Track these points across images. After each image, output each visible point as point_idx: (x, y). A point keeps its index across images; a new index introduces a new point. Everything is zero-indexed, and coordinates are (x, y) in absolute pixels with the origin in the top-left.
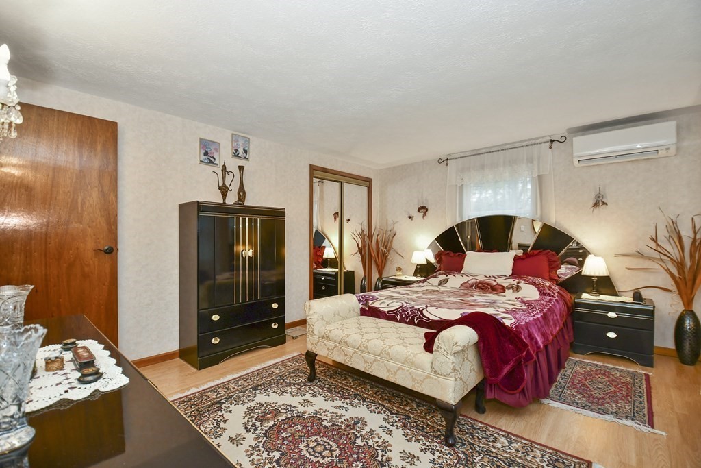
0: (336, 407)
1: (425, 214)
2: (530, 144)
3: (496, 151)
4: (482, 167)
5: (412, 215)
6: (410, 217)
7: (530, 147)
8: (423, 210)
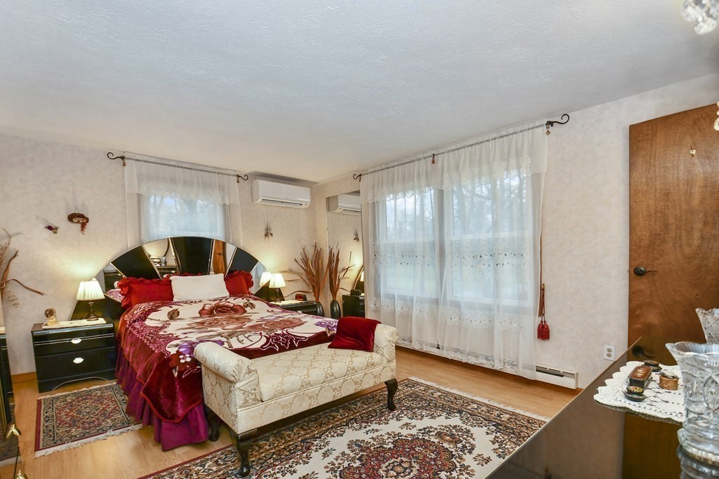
0: (377, 431)
1: (83, 226)
2: (220, 172)
3: (188, 168)
4: (173, 181)
5: (54, 224)
6: (50, 228)
7: (221, 175)
8: (78, 219)
